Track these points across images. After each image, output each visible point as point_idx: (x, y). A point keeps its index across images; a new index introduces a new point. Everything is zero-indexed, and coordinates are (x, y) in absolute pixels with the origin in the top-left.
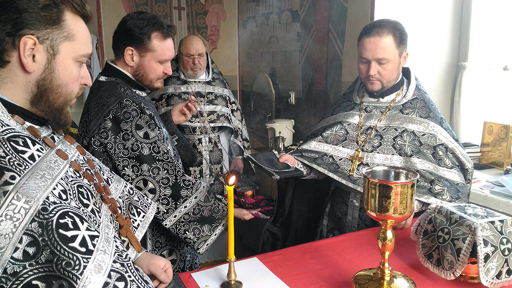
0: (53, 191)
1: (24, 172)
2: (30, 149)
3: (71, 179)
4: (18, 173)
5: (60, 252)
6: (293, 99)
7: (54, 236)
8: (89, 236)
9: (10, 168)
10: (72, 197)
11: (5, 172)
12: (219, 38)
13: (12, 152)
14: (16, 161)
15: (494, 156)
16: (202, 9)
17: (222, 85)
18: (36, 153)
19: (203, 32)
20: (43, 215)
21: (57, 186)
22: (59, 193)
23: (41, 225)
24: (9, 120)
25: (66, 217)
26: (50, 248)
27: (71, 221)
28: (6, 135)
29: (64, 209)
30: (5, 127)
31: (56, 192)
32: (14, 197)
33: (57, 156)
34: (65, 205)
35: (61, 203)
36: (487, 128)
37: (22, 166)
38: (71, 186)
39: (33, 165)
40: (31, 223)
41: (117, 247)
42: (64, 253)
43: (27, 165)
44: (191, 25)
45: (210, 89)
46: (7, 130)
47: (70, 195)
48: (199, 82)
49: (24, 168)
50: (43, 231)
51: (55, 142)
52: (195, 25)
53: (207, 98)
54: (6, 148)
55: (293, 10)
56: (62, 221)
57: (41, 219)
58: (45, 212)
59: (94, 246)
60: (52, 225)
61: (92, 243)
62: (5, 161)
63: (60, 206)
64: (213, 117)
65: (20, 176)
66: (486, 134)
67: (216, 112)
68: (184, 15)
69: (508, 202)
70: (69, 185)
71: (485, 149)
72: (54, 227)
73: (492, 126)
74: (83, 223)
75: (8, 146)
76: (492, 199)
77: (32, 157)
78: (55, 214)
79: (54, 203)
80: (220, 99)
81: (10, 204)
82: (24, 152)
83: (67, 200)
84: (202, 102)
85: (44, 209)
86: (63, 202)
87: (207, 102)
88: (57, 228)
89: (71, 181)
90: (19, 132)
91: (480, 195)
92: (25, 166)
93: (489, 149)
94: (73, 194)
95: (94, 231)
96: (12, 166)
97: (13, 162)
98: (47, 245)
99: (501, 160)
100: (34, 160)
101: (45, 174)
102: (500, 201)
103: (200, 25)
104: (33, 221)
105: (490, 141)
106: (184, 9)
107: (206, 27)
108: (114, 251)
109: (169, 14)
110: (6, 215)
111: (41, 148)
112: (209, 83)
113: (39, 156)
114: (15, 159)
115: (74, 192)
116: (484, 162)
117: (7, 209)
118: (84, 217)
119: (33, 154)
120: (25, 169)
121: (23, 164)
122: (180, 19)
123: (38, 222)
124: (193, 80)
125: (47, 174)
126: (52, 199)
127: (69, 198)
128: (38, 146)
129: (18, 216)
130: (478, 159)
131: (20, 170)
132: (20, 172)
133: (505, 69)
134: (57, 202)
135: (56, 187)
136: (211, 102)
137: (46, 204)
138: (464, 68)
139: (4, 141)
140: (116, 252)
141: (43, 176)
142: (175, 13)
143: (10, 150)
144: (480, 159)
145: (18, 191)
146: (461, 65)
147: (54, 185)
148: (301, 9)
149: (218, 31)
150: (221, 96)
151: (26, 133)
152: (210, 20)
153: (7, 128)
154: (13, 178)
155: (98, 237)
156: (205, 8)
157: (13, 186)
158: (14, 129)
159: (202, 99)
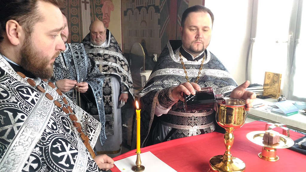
0: (48, 125)
1: (29, 113)
2: (31, 95)
3: (57, 114)
4: (26, 113)
5: (53, 167)
6: (156, 59)
7: (49, 157)
8: (71, 154)
9: (21, 110)
10: (59, 126)
11: (18, 113)
12: (109, 21)
13: (21, 99)
14: (24, 105)
15: (271, 91)
16: (99, 3)
17: (115, 50)
18: (35, 98)
19: (100, 17)
20: (43, 143)
21: (50, 120)
22: (52, 125)
23: (41, 149)
24: (17, 76)
25: (57, 143)
26: (47, 165)
27: (60, 145)
28: (15, 86)
29: (56, 137)
30: (15, 81)
31: (50, 125)
32: (24, 130)
33: (47, 98)
34: (56, 133)
35: (53, 133)
36: (267, 75)
37: (27, 109)
38: (58, 119)
39: (34, 106)
40: (35, 148)
41: (89, 158)
42: (56, 168)
43: (31, 107)
44: (92, 12)
45: (106, 52)
46: (16, 83)
47: (58, 125)
48: (101, 48)
49: (29, 109)
50: (42, 153)
51: (44, 88)
52: (95, 13)
53: (104, 57)
54: (17, 96)
55: (156, 5)
56: (54, 146)
57: (42, 145)
58: (44, 140)
59: (74, 161)
60: (48, 149)
61: (73, 159)
62: (17, 106)
63: (53, 135)
64: (106, 68)
65: (27, 116)
66: (266, 79)
67: (108, 65)
68: (88, 6)
69: (281, 117)
70: (57, 118)
71: (266, 87)
72: (49, 151)
73: (270, 74)
74: (67, 145)
75: (18, 95)
76: (272, 115)
77: (33, 101)
78: (50, 142)
79: (49, 133)
80: (112, 58)
81: (22, 135)
82: (28, 98)
83: (56, 129)
84: (100, 59)
85: (43, 139)
86: (54, 131)
87: (104, 59)
88: (52, 151)
89: (57, 116)
90: (23, 84)
91: (265, 113)
92: (30, 108)
93: (268, 87)
94: (60, 124)
95: (75, 150)
96: (21, 109)
97: (22, 106)
98: (45, 163)
99: (275, 93)
100: (34, 103)
101: (42, 112)
102: (277, 116)
103: (98, 13)
104: (36, 146)
105: (269, 83)
106: (88, 3)
107: (102, 14)
108: (87, 162)
109: (79, 6)
110: (19, 142)
111: (37, 94)
112: (107, 49)
113: (37, 100)
114: (23, 104)
115: (60, 123)
116: (265, 95)
117: (20, 138)
118: (68, 140)
119: (33, 99)
120: (29, 111)
121: (28, 106)
122: (86, 9)
123: (40, 147)
124: (97, 46)
125: (43, 112)
126: (48, 131)
127: (58, 128)
128: (35, 93)
129: (27, 143)
130: (262, 93)
131: (27, 111)
132: (27, 113)
133: (277, 42)
134: (51, 132)
135: (49, 122)
136: (105, 60)
137: (44, 135)
138: (253, 41)
139: (15, 91)
140: (88, 163)
141: (41, 114)
142: (83, 5)
143: (19, 97)
144: (263, 93)
145: (26, 127)
146: (252, 39)
147: (48, 121)
148: (160, 5)
149: (109, 17)
150: (113, 56)
151: (28, 84)
152: (104, 10)
153: (16, 81)
154: (23, 117)
155: (77, 153)
156: (101, 3)
157: (23, 122)
158: (20, 82)
159: (100, 58)
